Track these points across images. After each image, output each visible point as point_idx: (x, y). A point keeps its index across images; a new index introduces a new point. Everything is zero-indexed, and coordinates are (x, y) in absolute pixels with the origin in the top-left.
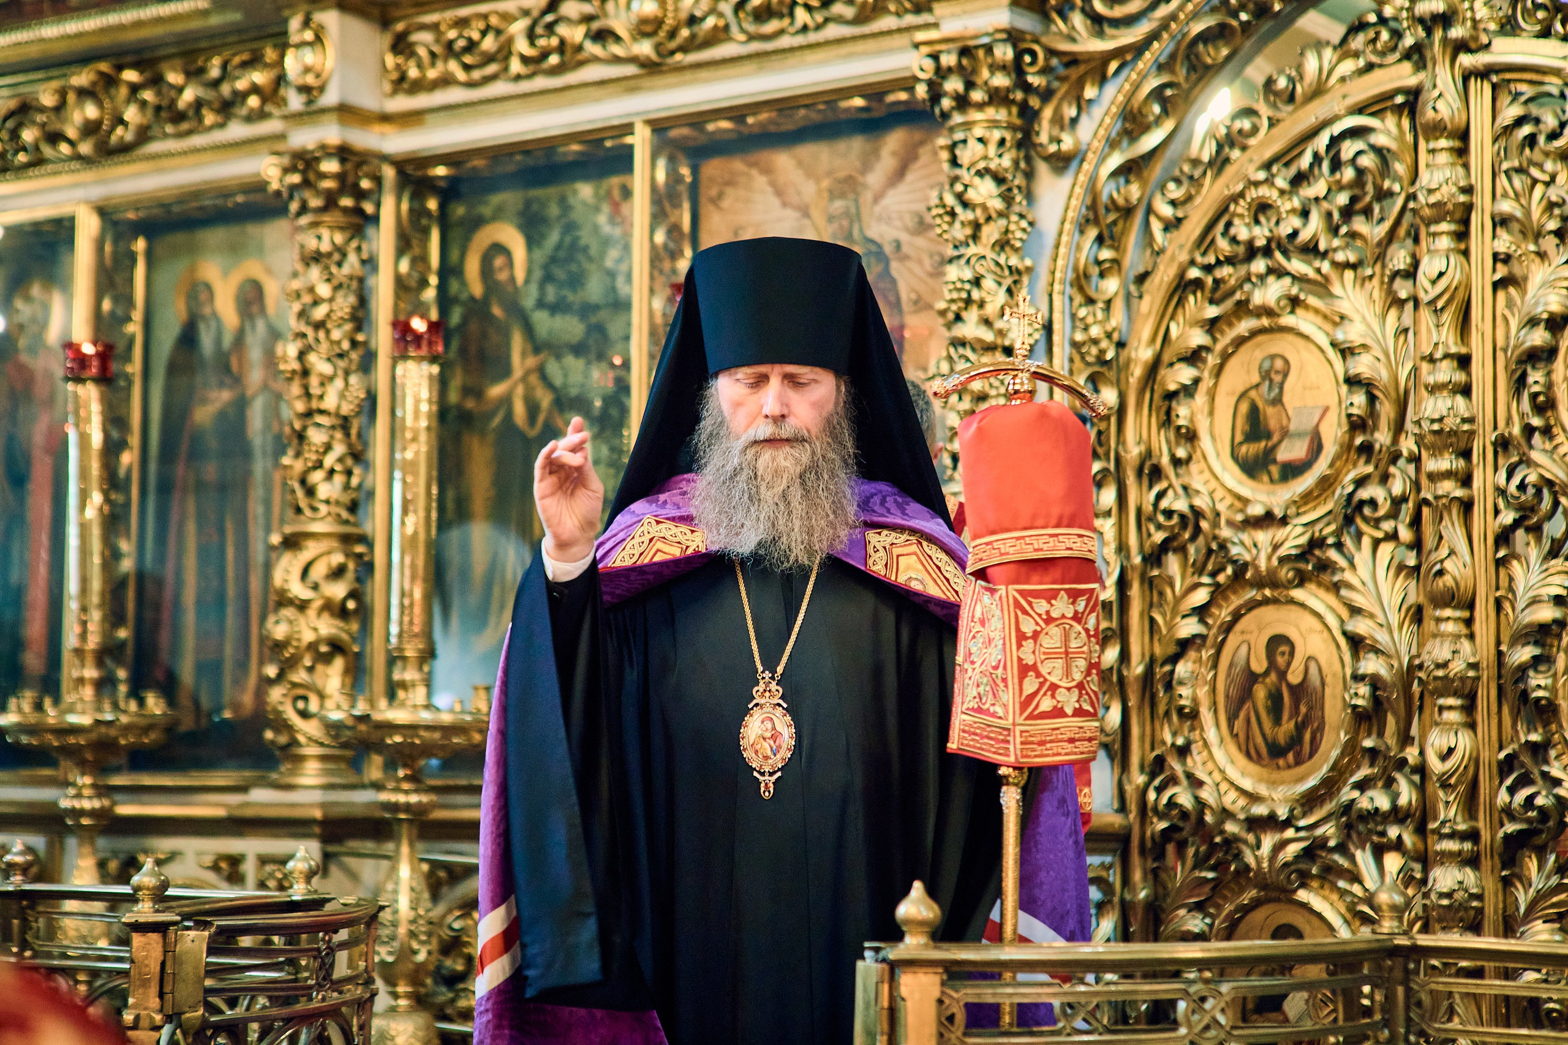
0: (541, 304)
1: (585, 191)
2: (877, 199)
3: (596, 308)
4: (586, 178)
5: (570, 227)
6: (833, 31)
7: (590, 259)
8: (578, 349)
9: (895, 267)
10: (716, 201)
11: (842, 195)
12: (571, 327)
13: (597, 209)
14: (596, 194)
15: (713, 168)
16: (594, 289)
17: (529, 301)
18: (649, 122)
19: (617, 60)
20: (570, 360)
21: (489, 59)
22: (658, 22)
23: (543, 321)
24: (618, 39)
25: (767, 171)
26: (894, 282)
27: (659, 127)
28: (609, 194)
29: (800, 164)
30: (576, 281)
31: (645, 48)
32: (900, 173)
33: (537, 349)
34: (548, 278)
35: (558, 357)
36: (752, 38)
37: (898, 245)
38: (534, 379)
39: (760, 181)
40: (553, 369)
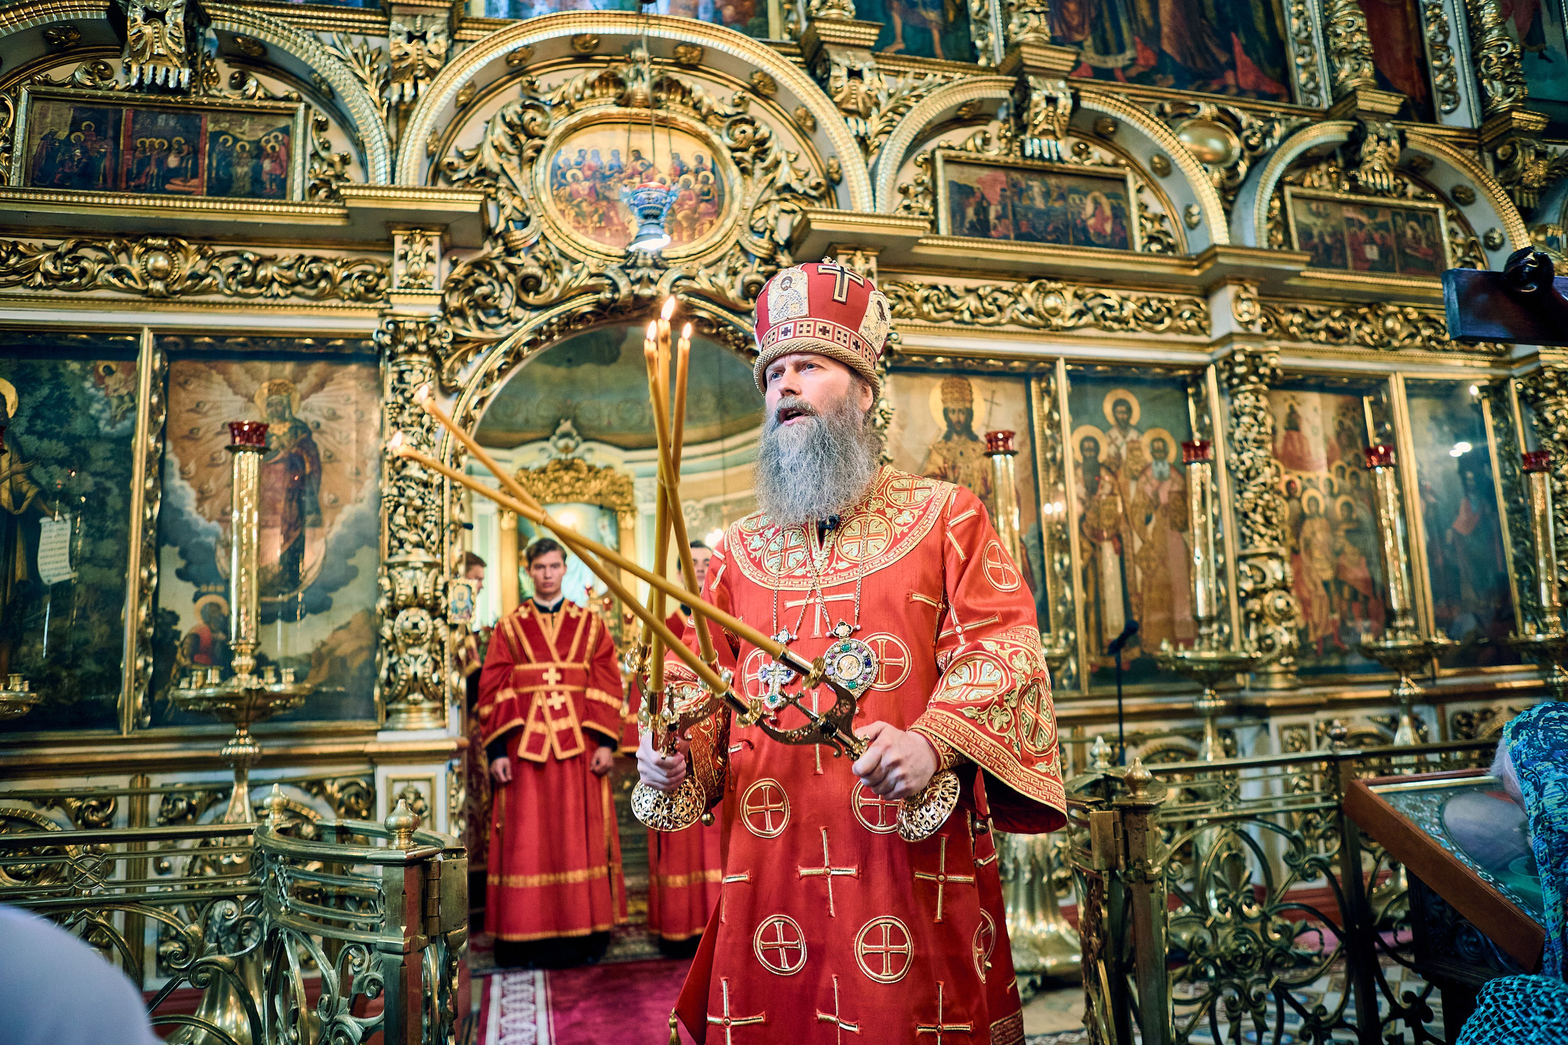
0: (29, 431)
1: (75, 366)
2: (303, 398)
3: (80, 438)
4: (75, 358)
5: (59, 386)
6: (294, 300)
7: (76, 408)
8: (62, 463)
9: (315, 437)
10: (183, 385)
11: (278, 392)
12: (59, 448)
13: (84, 379)
14: (83, 369)
15: (181, 365)
16: (78, 425)
17: (18, 430)
18: (152, 329)
19: (130, 289)
20: (55, 469)
21: (15, 271)
22: (168, 274)
23: (31, 443)
24: (131, 277)
25: (223, 372)
26: (315, 445)
27: (160, 334)
28: (95, 370)
29: (247, 371)
30: (64, 420)
31: (157, 286)
32: (320, 386)
33: (24, 460)
34: (37, 414)
35: (43, 466)
36: (237, 294)
37: (318, 425)
38: (20, 478)
39: (218, 378)
40: (38, 472)
